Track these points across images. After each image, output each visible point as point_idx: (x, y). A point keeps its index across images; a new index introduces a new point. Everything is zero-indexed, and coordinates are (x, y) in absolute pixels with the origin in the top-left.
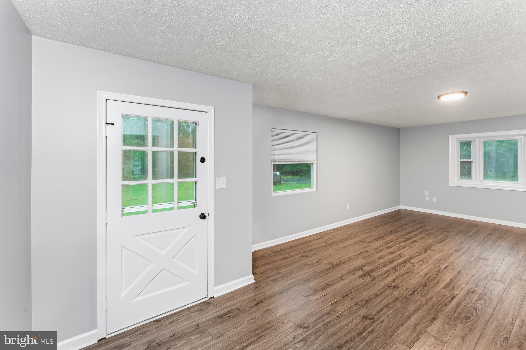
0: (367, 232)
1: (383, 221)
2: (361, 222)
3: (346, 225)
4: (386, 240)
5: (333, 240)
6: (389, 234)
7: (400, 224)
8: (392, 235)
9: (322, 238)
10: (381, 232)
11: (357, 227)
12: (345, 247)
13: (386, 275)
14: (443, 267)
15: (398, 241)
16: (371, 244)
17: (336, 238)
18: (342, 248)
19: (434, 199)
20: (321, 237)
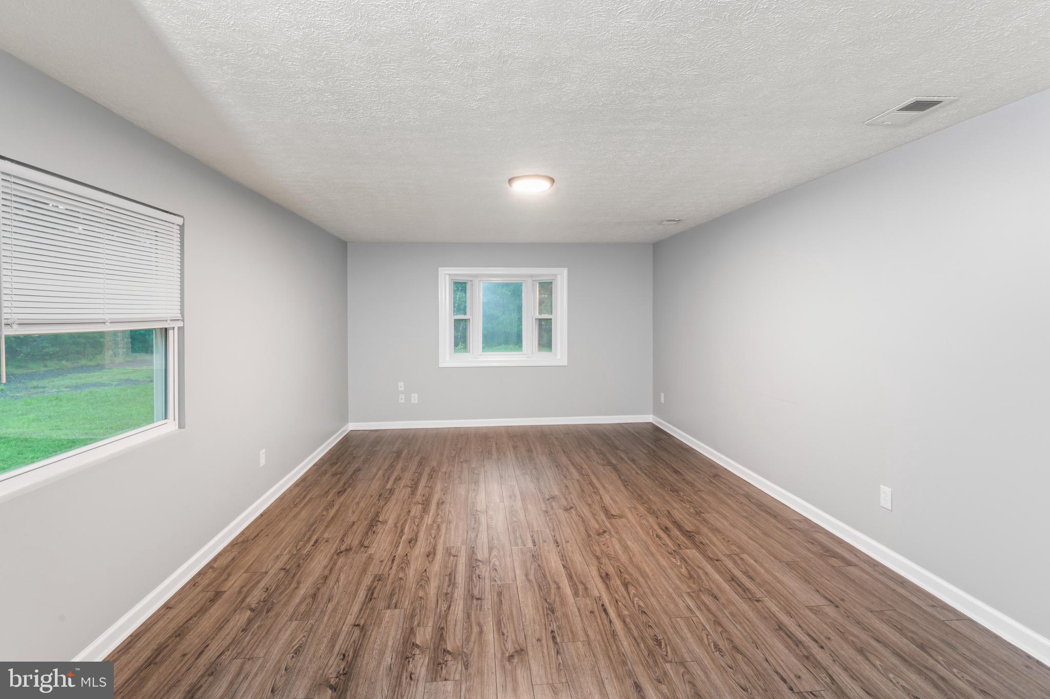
0: (333, 518)
1: (342, 473)
2: (294, 493)
3: (261, 515)
4: (391, 522)
5: (262, 584)
6: (382, 503)
7: (379, 469)
8: (391, 504)
9: (218, 594)
10: (362, 504)
11: (296, 510)
12: (315, 594)
13: (475, 629)
14: (530, 544)
15: (412, 514)
16: (371, 551)
17: (266, 573)
18: (309, 600)
19: (415, 398)
20: (210, 594)
